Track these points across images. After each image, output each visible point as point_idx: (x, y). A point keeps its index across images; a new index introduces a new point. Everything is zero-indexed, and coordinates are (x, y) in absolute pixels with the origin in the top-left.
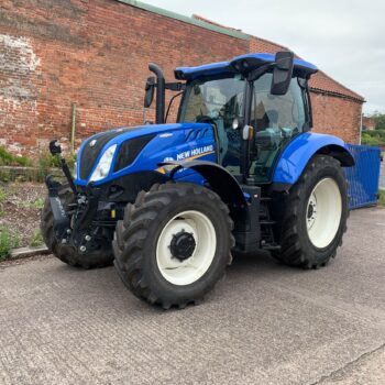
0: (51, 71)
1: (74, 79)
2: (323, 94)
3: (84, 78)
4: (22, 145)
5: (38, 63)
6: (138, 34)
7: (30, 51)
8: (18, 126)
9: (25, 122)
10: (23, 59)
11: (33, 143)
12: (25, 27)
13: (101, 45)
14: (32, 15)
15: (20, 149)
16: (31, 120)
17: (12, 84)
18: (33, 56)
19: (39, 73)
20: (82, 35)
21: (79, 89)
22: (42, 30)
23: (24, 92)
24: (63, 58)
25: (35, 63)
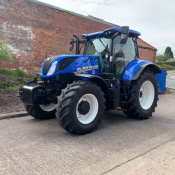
0: (39, 40)
1: (47, 43)
2: (141, 48)
3: (51, 42)
4: (28, 70)
5: (34, 36)
6: (71, 24)
7: (31, 32)
8: (27, 62)
9: (29, 60)
10: (28, 35)
11: (32, 69)
12: (29, 22)
13: (57, 29)
14: (32, 18)
15: (27, 71)
16: (31, 59)
17: (24, 45)
18: (32, 34)
19: (34, 41)
20: (50, 25)
21: (49, 47)
22: (35, 23)
23: (29, 48)
24: (43, 35)
25: (33, 37)
